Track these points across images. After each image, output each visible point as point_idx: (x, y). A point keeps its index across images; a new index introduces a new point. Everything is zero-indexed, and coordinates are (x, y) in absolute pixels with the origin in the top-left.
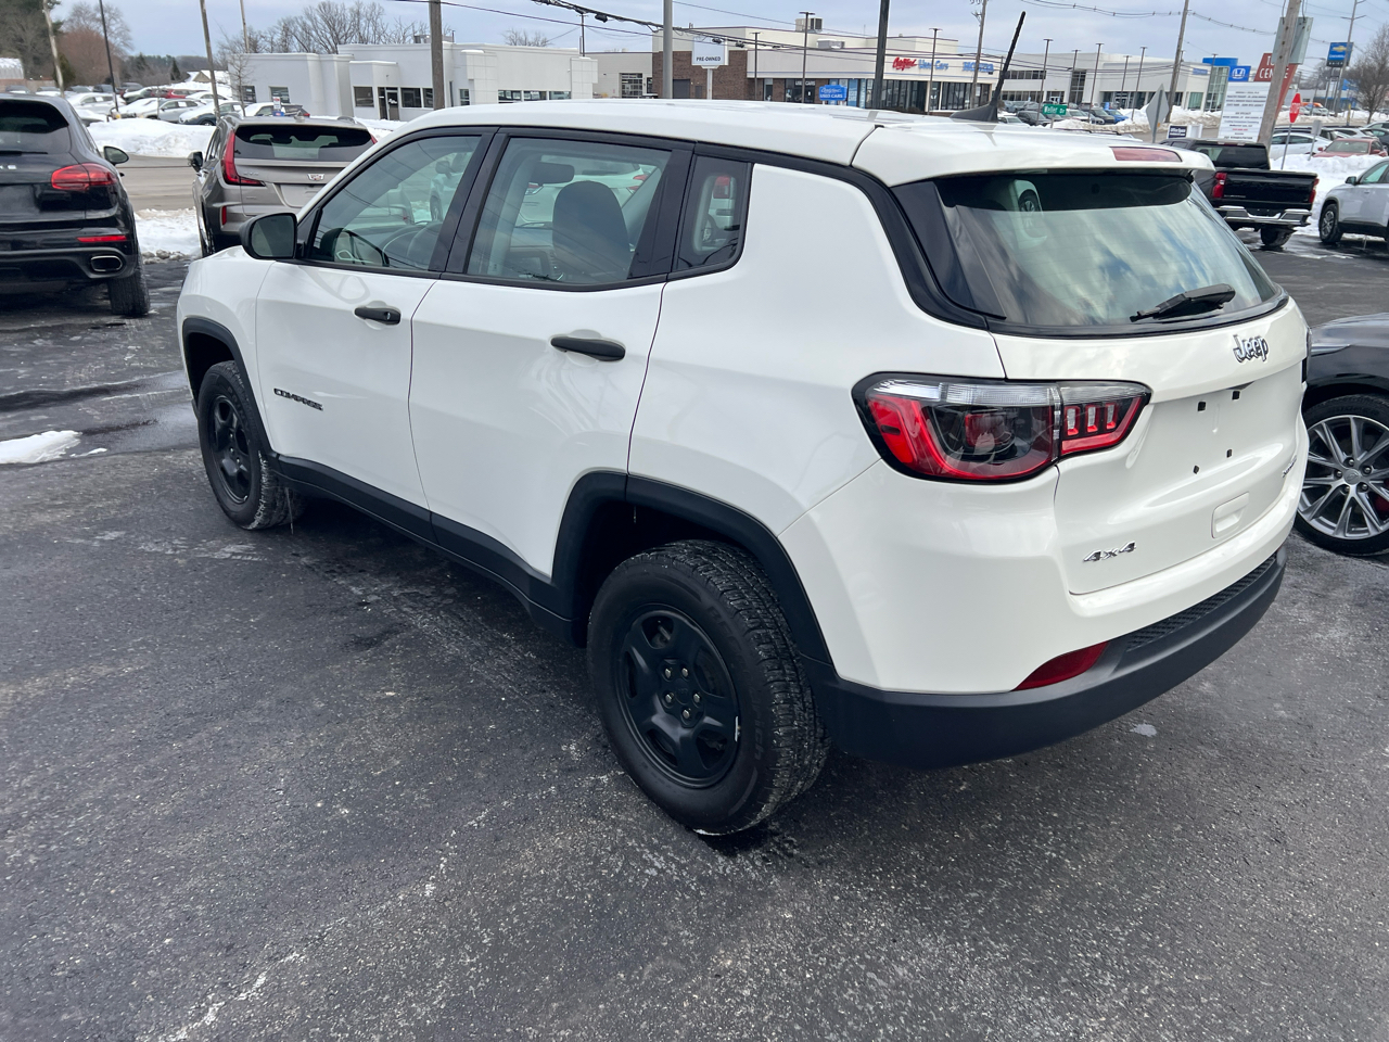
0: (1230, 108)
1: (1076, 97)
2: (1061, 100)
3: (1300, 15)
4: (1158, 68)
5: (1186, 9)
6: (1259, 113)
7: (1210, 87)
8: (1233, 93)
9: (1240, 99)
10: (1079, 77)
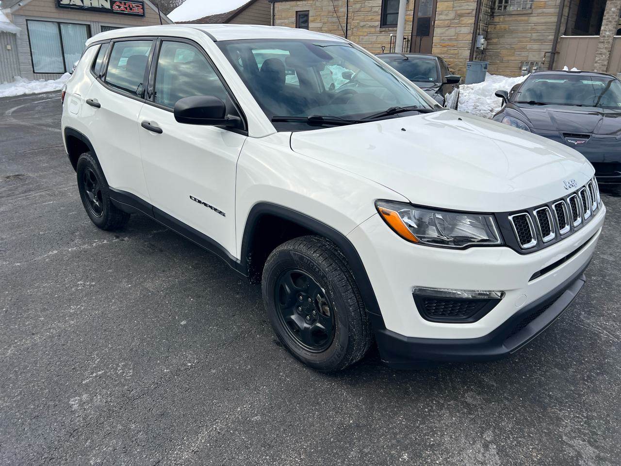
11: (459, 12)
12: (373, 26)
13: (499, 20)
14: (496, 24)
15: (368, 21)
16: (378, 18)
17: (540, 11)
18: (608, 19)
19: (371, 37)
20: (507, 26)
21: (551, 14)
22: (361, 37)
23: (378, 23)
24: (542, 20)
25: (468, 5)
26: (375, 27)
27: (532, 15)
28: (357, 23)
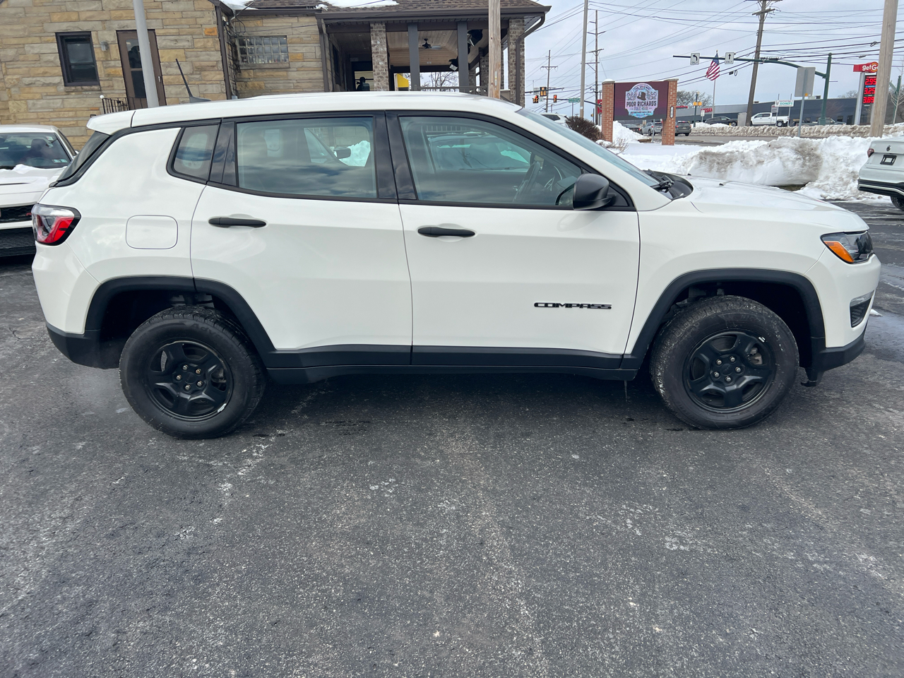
11: (197, 64)
12: (50, 83)
13: (249, 75)
14: (246, 80)
15: (38, 75)
16: (57, 71)
17: (299, 64)
18: (378, 74)
19: (52, 101)
20: (262, 84)
21: (314, 70)
22: (31, 102)
23: (59, 79)
24: (305, 75)
25: (208, 55)
26: (56, 85)
27: (291, 70)
28: (16, 79)
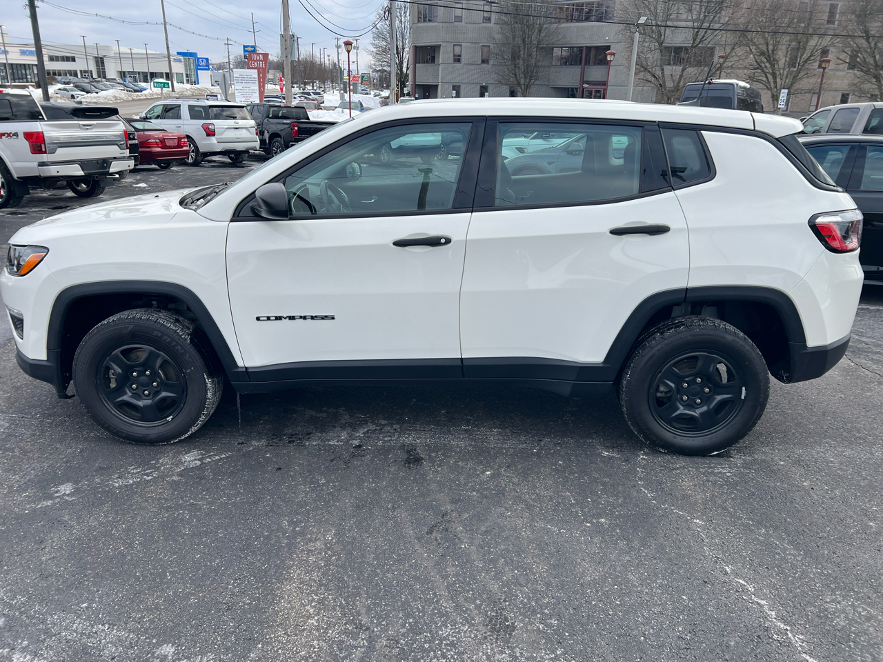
0: (238, 84)
1: (102, 74)
2: (92, 76)
3: (291, 33)
4: (157, 57)
5: (165, 21)
6: (256, 87)
7: (186, 70)
8: (238, 75)
9: (242, 79)
10: (100, 62)
